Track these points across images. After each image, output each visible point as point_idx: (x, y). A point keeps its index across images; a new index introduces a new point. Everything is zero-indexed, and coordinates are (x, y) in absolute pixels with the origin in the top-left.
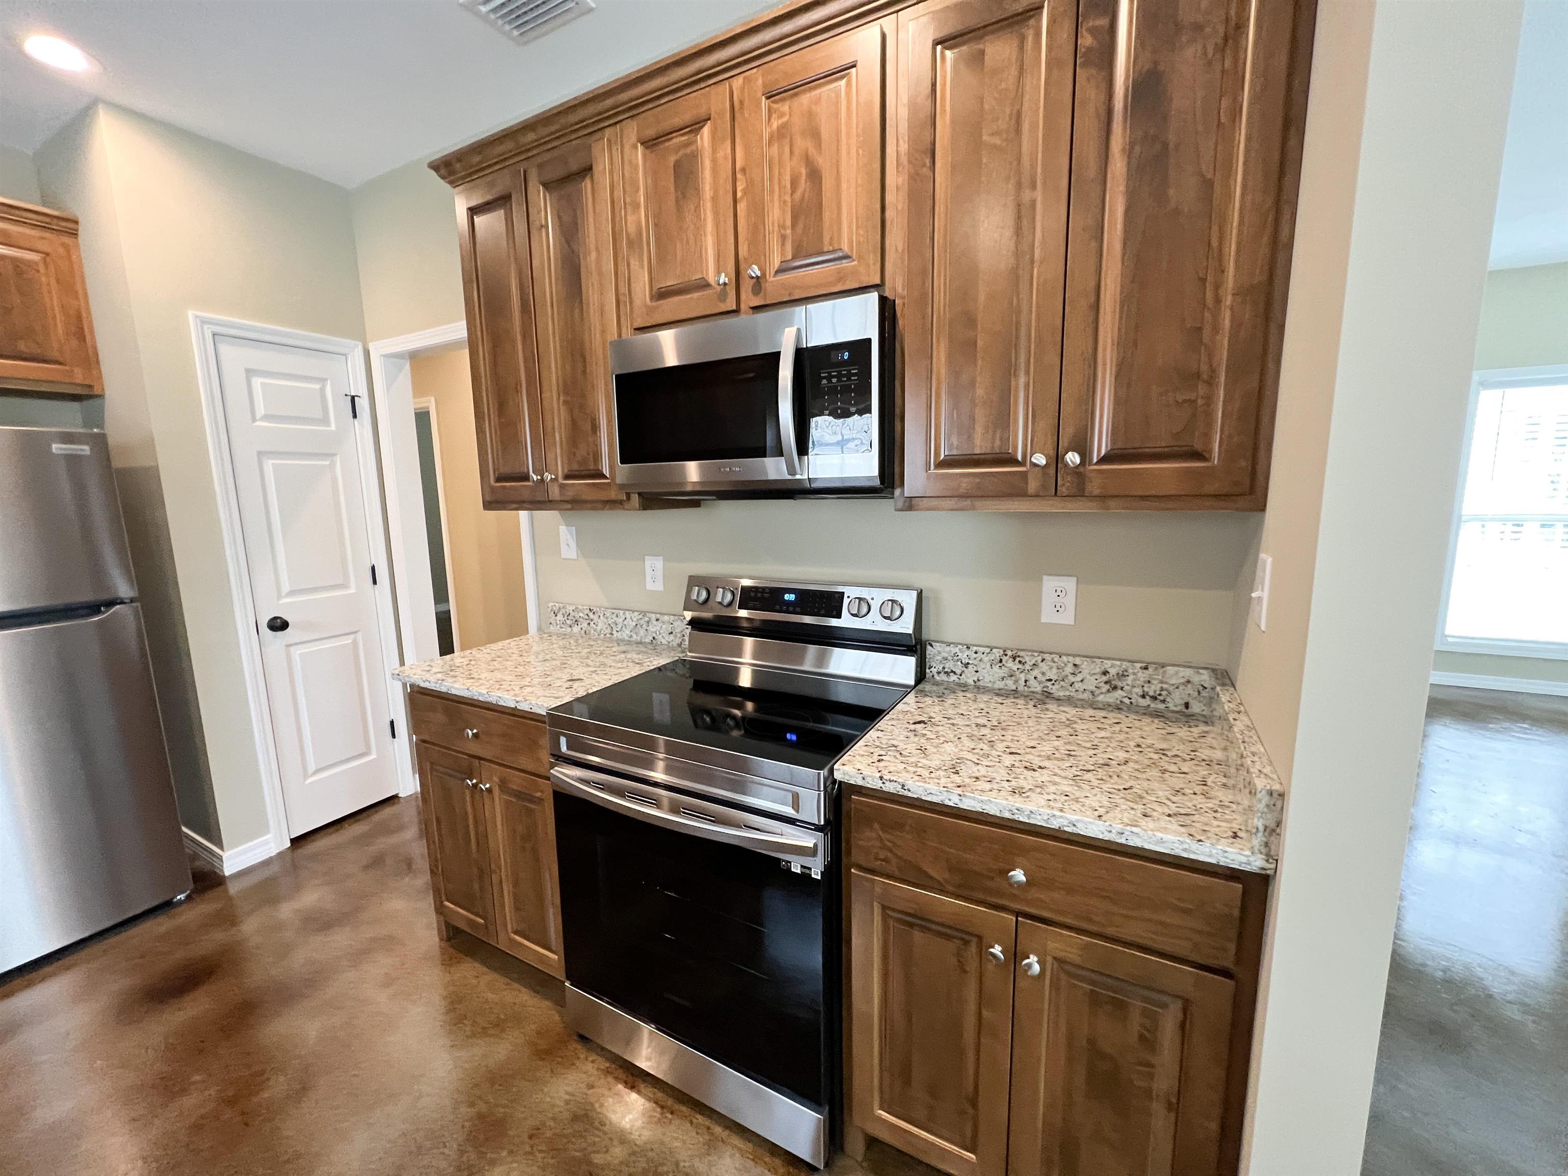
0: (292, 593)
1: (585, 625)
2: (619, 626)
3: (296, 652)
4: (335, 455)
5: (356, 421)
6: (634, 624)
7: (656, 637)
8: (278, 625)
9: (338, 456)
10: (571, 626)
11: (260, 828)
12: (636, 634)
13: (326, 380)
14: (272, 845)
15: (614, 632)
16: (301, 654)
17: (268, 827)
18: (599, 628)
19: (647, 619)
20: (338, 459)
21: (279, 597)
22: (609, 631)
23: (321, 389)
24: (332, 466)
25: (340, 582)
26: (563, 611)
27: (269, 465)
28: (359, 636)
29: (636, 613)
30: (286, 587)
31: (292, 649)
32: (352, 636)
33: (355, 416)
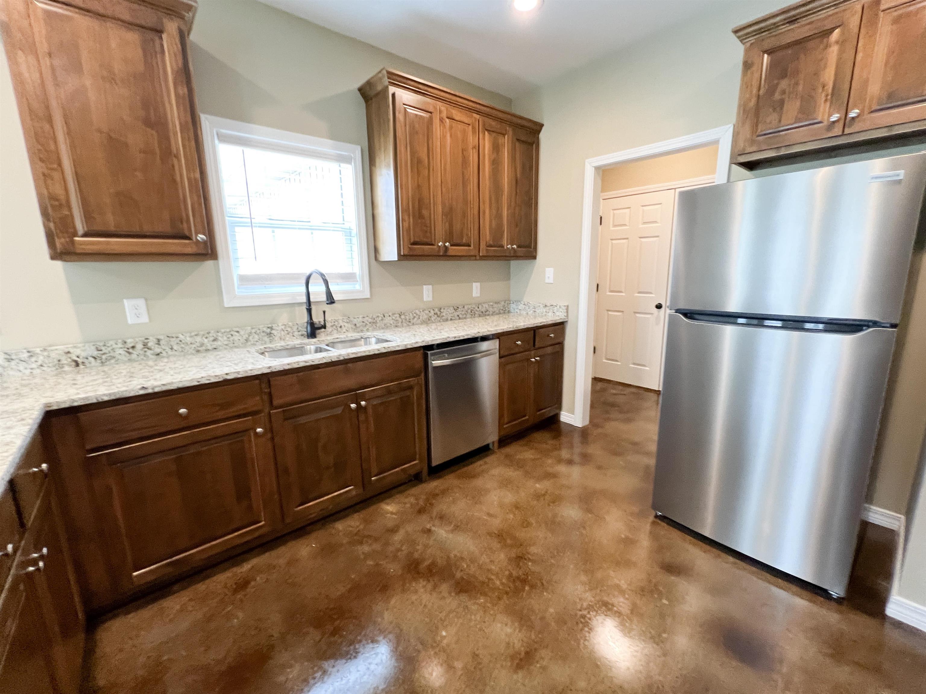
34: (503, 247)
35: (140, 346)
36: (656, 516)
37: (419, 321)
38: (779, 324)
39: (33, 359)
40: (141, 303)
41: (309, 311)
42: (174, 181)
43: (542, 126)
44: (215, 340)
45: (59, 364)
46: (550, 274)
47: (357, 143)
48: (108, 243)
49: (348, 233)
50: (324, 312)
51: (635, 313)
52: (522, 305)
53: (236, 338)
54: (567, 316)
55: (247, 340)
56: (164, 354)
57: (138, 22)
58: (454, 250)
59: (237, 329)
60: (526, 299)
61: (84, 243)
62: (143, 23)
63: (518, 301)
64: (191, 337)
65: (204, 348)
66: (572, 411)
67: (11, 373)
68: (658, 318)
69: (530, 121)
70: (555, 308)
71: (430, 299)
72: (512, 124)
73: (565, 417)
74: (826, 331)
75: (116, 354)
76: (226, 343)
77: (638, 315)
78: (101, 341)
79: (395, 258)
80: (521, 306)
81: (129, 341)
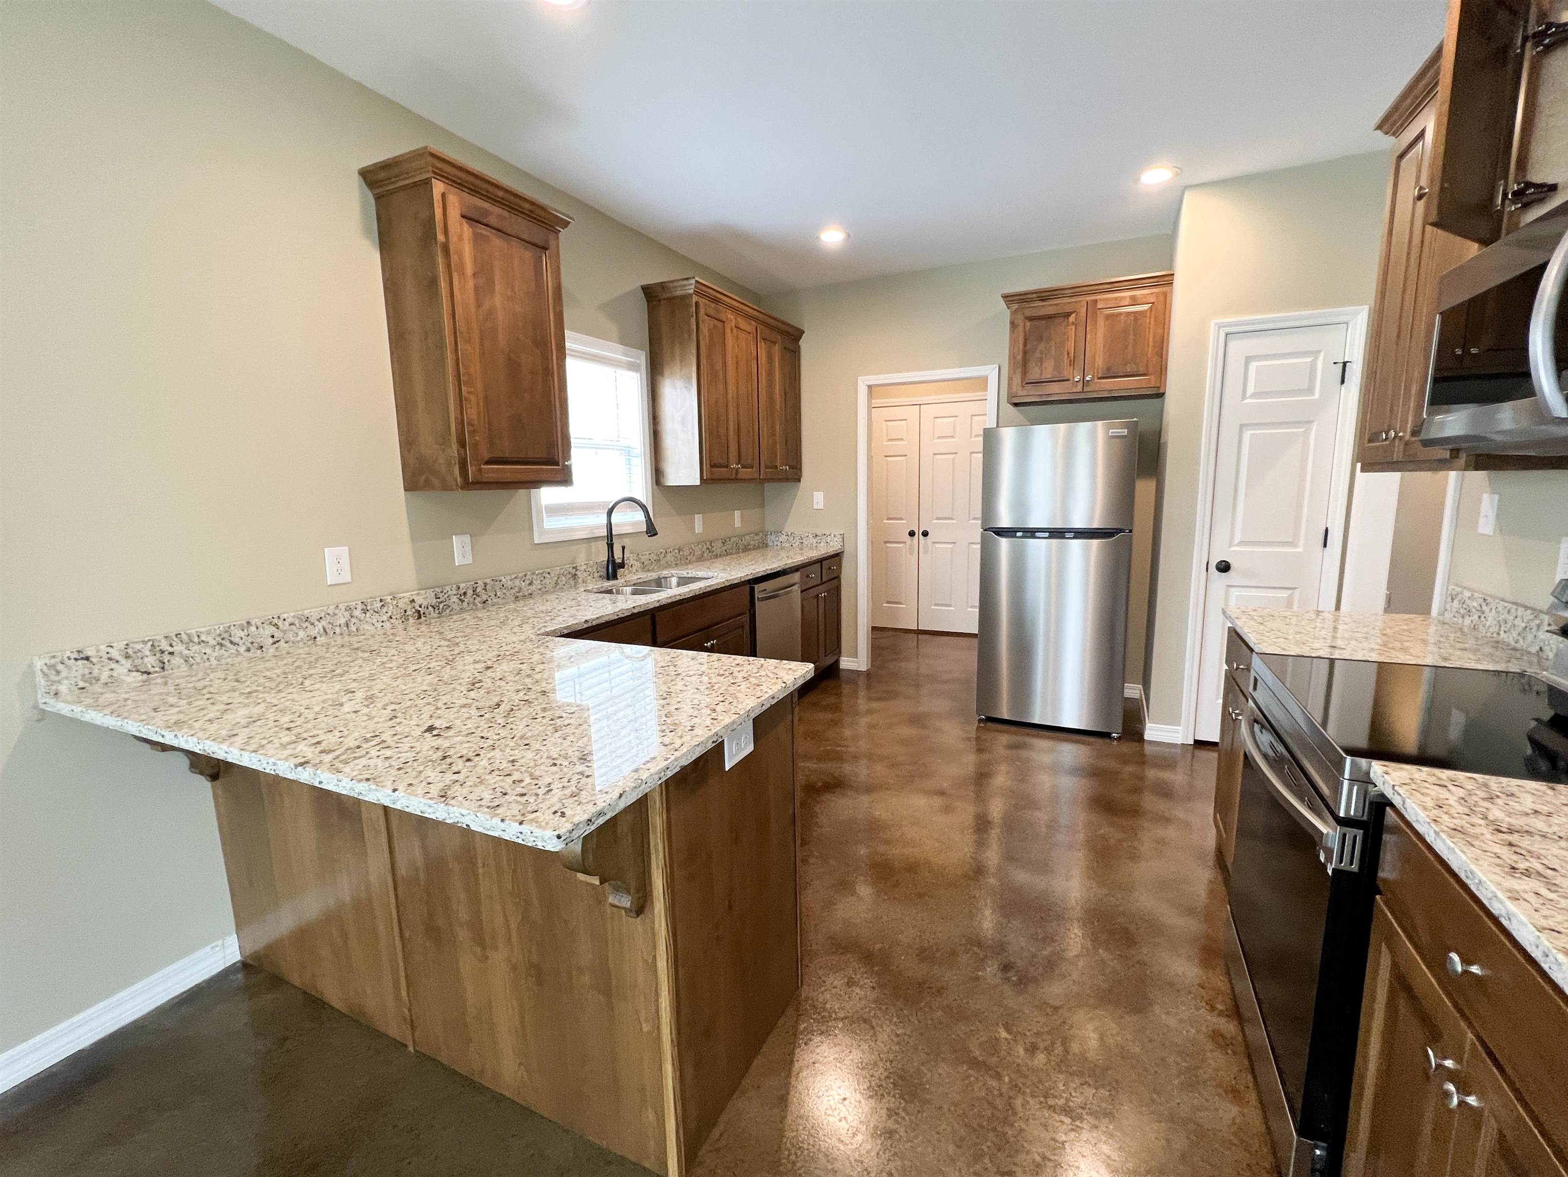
0: (1242, 543)
1: (1476, 617)
2: (1508, 626)
3: (1234, 592)
4: (1311, 422)
5: (1343, 387)
6: (1524, 625)
7: (1544, 648)
8: (1224, 567)
9: (1315, 423)
10: (1463, 617)
11: (1174, 719)
12: (1524, 638)
13: (1319, 352)
14: (1180, 736)
15: (1502, 633)
16: (1237, 596)
17: (1180, 721)
18: (1488, 624)
19: (1537, 622)
20: (1314, 426)
21: (1231, 545)
22: (1496, 629)
23: (1312, 361)
24: (1306, 434)
25: (1291, 540)
26: (1459, 598)
27: (1247, 434)
28: (1297, 592)
29: (1529, 612)
30: (1237, 539)
31: (1232, 589)
32: (1290, 592)
33: (1343, 382)
34: (776, 467)
35: (470, 592)
36: (980, 721)
37: (694, 558)
38: (1047, 535)
39: (385, 609)
40: (467, 538)
41: (610, 546)
42: (550, 402)
43: (803, 332)
44: (530, 584)
45: (405, 617)
46: (819, 500)
47: (642, 350)
48: (504, 470)
49: (627, 451)
50: (623, 548)
51: (885, 542)
52: (784, 536)
53: (547, 581)
54: (843, 546)
55: (557, 583)
56: (490, 601)
57: (532, 241)
58: (745, 473)
59: (548, 570)
60: (789, 528)
61: (489, 471)
62: (536, 241)
63: (778, 532)
64: (511, 580)
65: (521, 594)
66: (855, 654)
67: (366, 627)
68: (911, 546)
69: (793, 327)
70: (829, 538)
71: (701, 531)
72: (782, 332)
73: (846, 663)
74: (1074, 538)
75: (450, 603)
76: (539, 587)
77: (888, 545)
78: (438, 587)
79: (698, 483)
80: (783, 538)
81: (462, 585)
